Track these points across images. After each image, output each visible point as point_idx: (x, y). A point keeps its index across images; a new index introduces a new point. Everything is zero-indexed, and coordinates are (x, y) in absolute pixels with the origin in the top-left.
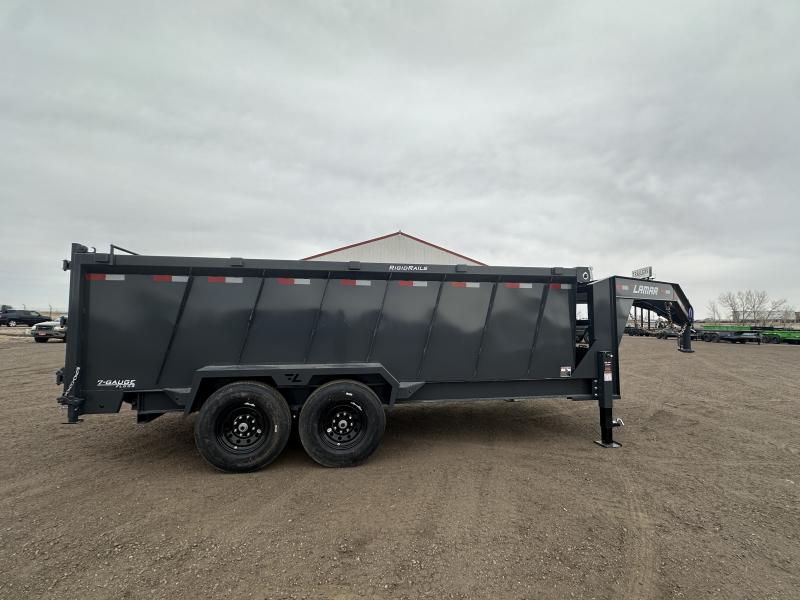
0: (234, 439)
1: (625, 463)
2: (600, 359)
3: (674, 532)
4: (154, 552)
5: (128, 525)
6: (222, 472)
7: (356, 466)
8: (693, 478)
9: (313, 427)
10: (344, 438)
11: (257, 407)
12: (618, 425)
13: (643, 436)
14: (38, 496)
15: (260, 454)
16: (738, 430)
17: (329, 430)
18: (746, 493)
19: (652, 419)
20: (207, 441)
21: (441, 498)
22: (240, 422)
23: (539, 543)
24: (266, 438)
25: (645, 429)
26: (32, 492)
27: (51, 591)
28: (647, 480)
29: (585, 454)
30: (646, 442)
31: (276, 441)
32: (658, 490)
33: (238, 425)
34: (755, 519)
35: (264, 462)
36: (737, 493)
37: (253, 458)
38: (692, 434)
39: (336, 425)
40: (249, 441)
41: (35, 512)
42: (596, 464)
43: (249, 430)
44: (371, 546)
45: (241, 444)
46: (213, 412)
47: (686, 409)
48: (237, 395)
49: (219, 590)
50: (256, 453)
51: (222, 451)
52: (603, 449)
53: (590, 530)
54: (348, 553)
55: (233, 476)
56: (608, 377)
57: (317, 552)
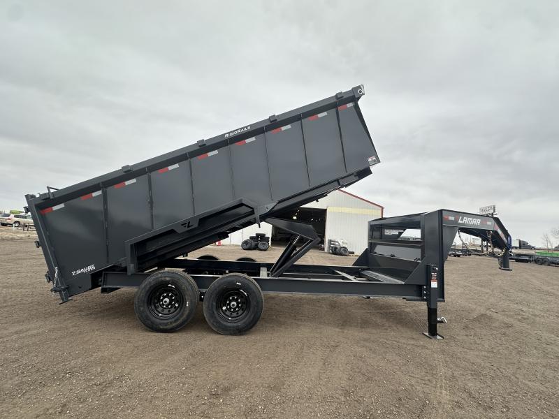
0: (160, 309)
1: (443, 351)
2: (428, 271)
3: (467, 409)
4: (89, 380)
5: (80, 360)
6: (150, 331)
7: (240, 335)
8: (495, 368)
9: (212, 304)
10: (234, 314)
11: (176, 288)
12: (441, 322)
13: (464, 332)
14: (33, 336)
15: (175, 321)
16: (545, 335)
17: (224, 308)
18: (538, 384)
19: (474, 319)
20: (142, 309)
21: (294, 364)
22: (164, 297)
23: (357, 405)
24: (180, 310)
25: (466, 327)
26: (30, 333)
27: (20, 398)
28: (457, 366)
29: (412, 342)
30: (465, 337)
31: (187, 312)
32: (463, 375)
33: (163, 299)
34: (540, 406)
35: (178, 326)
36: (530, 384)
37: (171, 323)
38: (504, 334)
39: (229, 304)
40: (169, 311)
41: (28, 346)
42: (419, 350)
43: (170, 303)
44: (234, 393)
45: (164, 312)
46: (147, 289)
47: (504, 315)
48: (163, 279)
49: (123, 410)
50: (173, 320)
51: (151, 317)
52: (428, 339)
53: (400, 399)
54: (216, 395)
55: (156, 334)
56: (434, 285)
57: (195, 392)
